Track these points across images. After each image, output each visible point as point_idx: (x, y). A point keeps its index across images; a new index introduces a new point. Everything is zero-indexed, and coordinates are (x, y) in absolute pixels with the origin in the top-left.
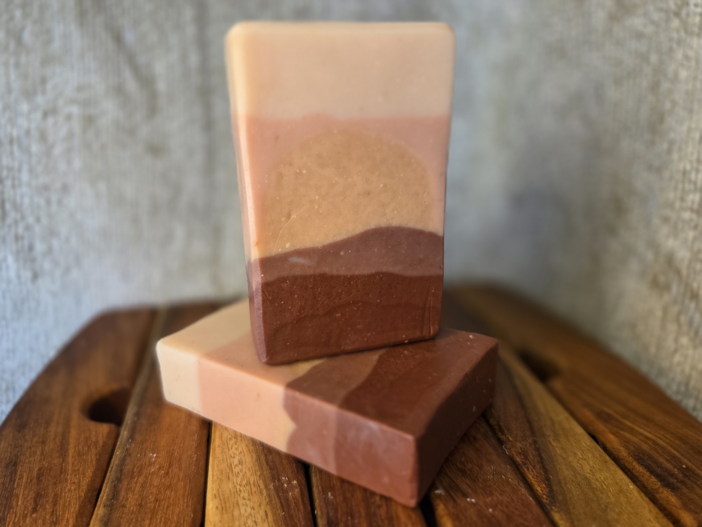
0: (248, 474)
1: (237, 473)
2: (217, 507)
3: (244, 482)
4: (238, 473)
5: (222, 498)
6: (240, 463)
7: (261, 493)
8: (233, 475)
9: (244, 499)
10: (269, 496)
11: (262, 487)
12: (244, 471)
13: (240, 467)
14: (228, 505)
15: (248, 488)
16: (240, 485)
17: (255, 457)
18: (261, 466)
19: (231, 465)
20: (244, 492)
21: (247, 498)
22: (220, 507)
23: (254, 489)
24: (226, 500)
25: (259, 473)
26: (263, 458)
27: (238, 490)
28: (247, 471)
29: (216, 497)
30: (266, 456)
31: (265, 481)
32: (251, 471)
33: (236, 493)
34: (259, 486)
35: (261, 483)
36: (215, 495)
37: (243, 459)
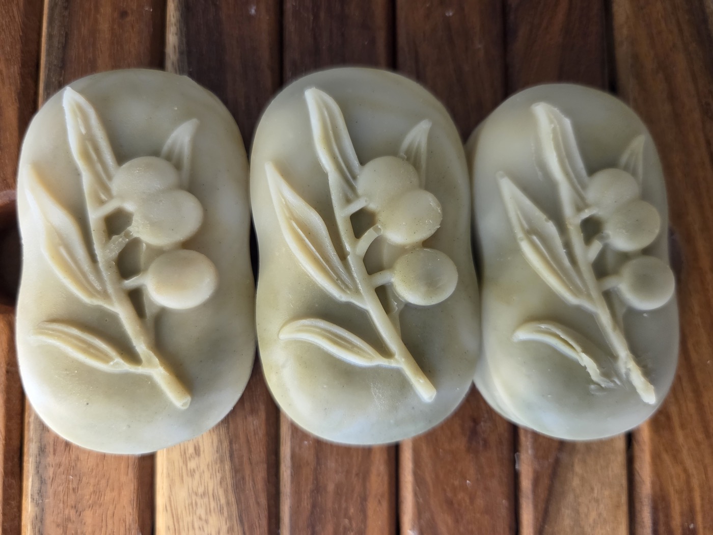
0: (207, 475)
1: (192, 471)
2: (168, 528)
3: (201, 490)
4: (194, 471)
5: (174, 513)
6: (197, 451)
7: (221, 511)
8: (187, 475)
9: (200, 518)
10: (230, 517)
11: (223, 501)
12: (202, 469)
13: (197, 459)
14: (181, 524)
15: (206, 500)
16: (196, 494)
17: (215, 444)
18: (222, 461)
19: (185, 453)
20: (201, 506)
21: (203, 517)
22: (172, 527)
23: (213, 504)
24: (179, 516)
25: (219, 476)
26: (226, 444)
27: (194, 502)
28: (206, 470)
29: (167, 510)
30: (231, 443)
31: (226, 491)
32: (210, 468)
33: (191, 507)
34: (219, 500)
35: (221, 493)
36: (166, 507)
37: (201, 445)
